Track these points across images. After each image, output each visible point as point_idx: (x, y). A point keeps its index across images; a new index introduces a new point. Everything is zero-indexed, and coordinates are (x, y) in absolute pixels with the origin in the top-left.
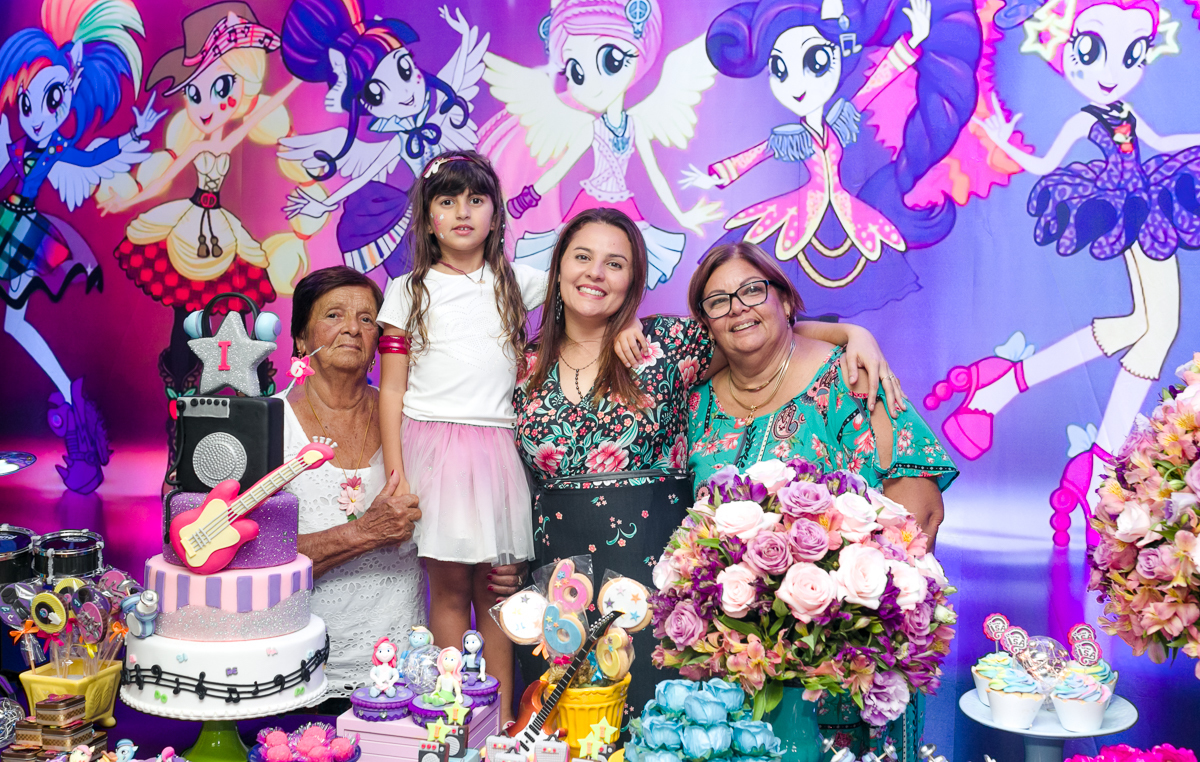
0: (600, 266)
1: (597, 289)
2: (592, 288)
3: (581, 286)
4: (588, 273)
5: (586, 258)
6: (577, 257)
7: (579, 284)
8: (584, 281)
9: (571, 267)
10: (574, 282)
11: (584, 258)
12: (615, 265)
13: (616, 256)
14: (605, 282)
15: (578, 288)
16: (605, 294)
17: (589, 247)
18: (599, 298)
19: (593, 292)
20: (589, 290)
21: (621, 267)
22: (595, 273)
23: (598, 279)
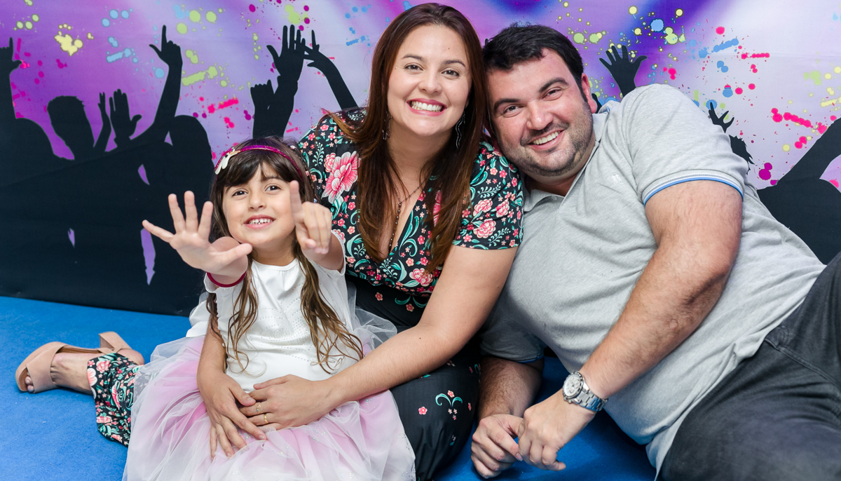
0: (436, 78)
1: (434, 103)
2: (428, 103)
3: (415, 101)
4: (422, 86)
5: (416, 67)
6: (407, 67)
7: (411, 97)
8: (416, 95)
9: (401, 79)
10: (405, 98)
11: (414, 67)
12: (451, 73)
13: (453, 62)
14: (443, 94)
15: (411, 103)
16: (443, 107)
17: (421, 54)
18: (435, 114)
19: (430, 107)
20: (424, 106)
21: (458, 75)
22: (431, 85)
23: (436, 93)
